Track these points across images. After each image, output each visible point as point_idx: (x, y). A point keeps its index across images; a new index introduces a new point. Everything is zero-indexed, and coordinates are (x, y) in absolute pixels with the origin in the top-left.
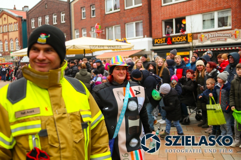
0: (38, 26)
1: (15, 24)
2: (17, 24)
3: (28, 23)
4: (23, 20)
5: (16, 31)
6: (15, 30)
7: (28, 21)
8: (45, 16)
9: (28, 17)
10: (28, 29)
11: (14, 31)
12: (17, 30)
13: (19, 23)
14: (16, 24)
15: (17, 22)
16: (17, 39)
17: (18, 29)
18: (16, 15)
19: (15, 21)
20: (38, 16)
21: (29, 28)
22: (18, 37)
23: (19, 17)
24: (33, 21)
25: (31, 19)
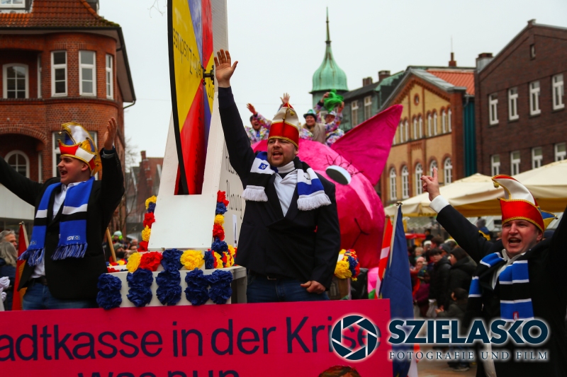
0: (508, 117)
1: (444, 114)
2: (450, 113)
3: (480, 110)
4: (467, 101)
5: (448, 134)
6: (444, 132)
7: (480, 102)
8: (528, 83)
9: (480, 91)
10: (478, 128)
11: (442, 135)
12: (450, 130)
13: (455, 109)
14: (447, 112)
15: (448, 108)
16: (449, 159)
17: (452, 128)
18: (445, 85)
19: (445, 104)
20: (507, 87)
21: (481, 123)
22: (451, 153)
23: (455, 91)
24: (494, 102)
25: (488, 95)
